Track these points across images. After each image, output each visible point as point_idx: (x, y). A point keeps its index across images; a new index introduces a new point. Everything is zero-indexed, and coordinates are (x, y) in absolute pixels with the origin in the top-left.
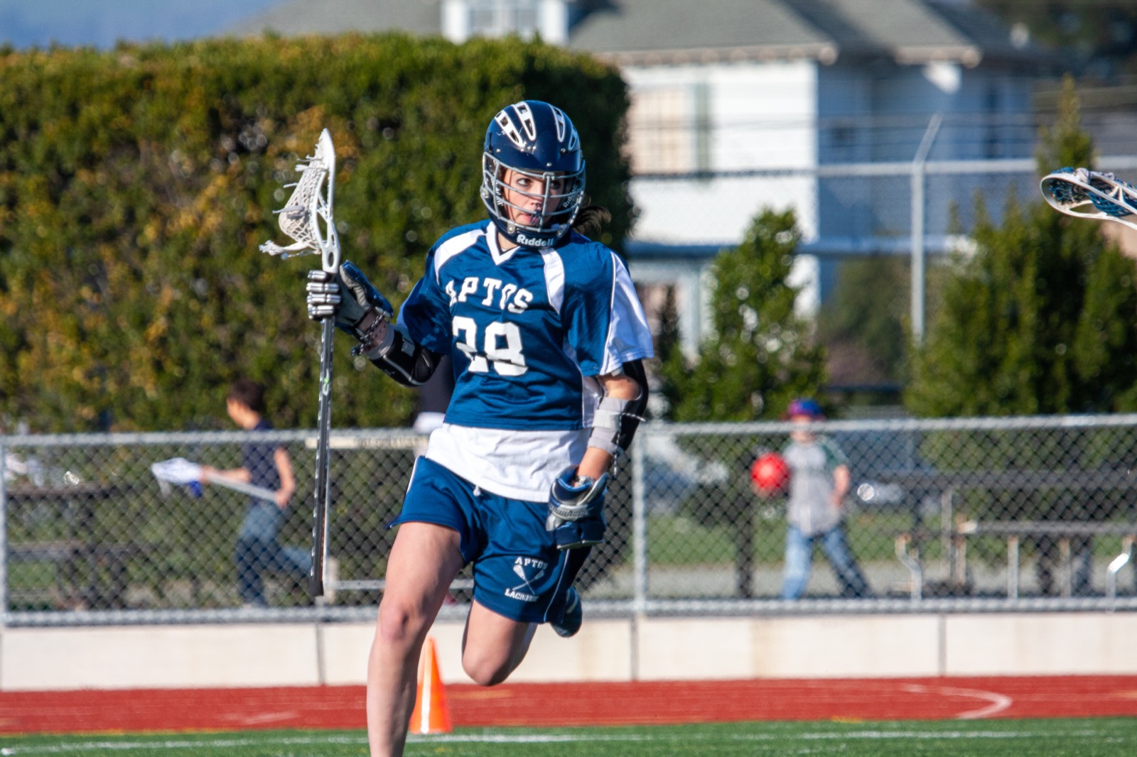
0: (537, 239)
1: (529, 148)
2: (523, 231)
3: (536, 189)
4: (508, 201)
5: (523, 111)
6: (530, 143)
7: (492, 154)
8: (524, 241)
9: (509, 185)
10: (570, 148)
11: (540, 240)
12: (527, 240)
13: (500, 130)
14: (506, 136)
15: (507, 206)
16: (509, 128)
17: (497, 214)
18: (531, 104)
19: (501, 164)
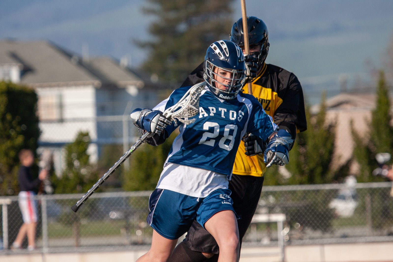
0: (227, 96)
1: (226, 60)
2: (222, 93)
3: (228, 76)
4: (216, 80)
5: (223, 44)
6: (227, 58)
7: (210, 61)
8: (222, 97)
9: (217, 74)
10: (242, 60)
11: (229, 97)
12: (223, 96)
13: (214, 52)
14: (216, 54)
15: (215, 82)
16: (218, 51)
17: (211, 85)
18: (225, 42)
19: (214, 65)
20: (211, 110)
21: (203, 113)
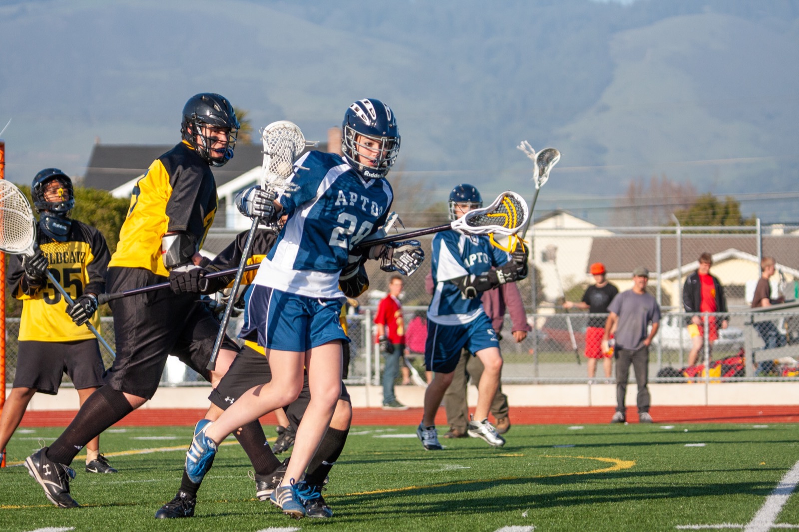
0: (375, 173)
1: (373, 124)
2: (368, 169)
3: (376, 146)
4: (360, 153)
5: (367, 103)
6: (374, 121)
7: (350, 126)
10: (394, 124)
11: (377, 174)
12: (369, 174)
13: (355, 114)
14: (359, 117)
15: (359, 155)
16: (360, 113)
17: (353, 160)
18: (370, 100)
19: (356, 131)
20: (352, 196)
21: (341, 200)
